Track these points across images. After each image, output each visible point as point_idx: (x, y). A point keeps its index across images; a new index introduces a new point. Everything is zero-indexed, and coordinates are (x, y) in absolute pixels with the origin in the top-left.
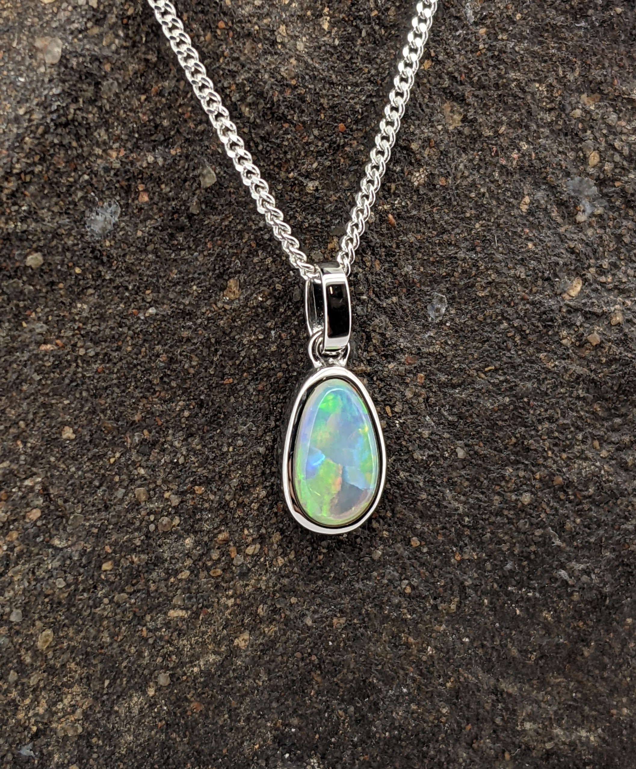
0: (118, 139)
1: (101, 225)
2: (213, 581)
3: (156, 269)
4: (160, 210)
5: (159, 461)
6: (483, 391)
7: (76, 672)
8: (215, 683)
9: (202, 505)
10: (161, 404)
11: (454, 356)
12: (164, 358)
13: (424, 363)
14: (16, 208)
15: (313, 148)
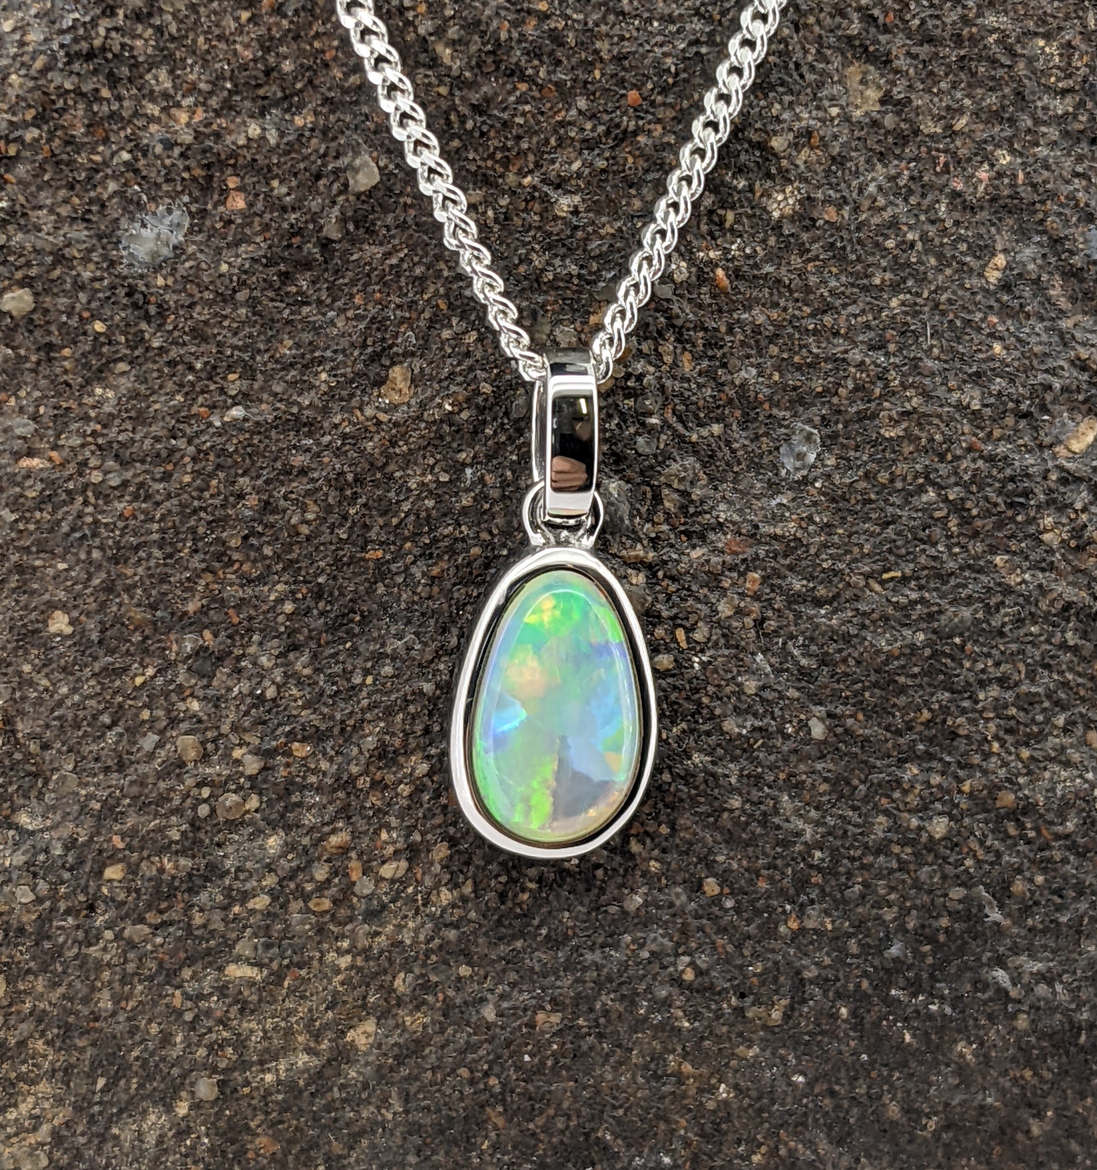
0: (193, 89)
2: (313, 919)
3: (250, 336)
4: (266, 227)
5: (229, 689)
6: (876, 616)
7: (45, 1056)
8: (304, 1106)
9: (304, 778)
10: (242, 586)
11: (825, 546)
12: (252, 500)
13: (762, 553)
15: (573, 133)
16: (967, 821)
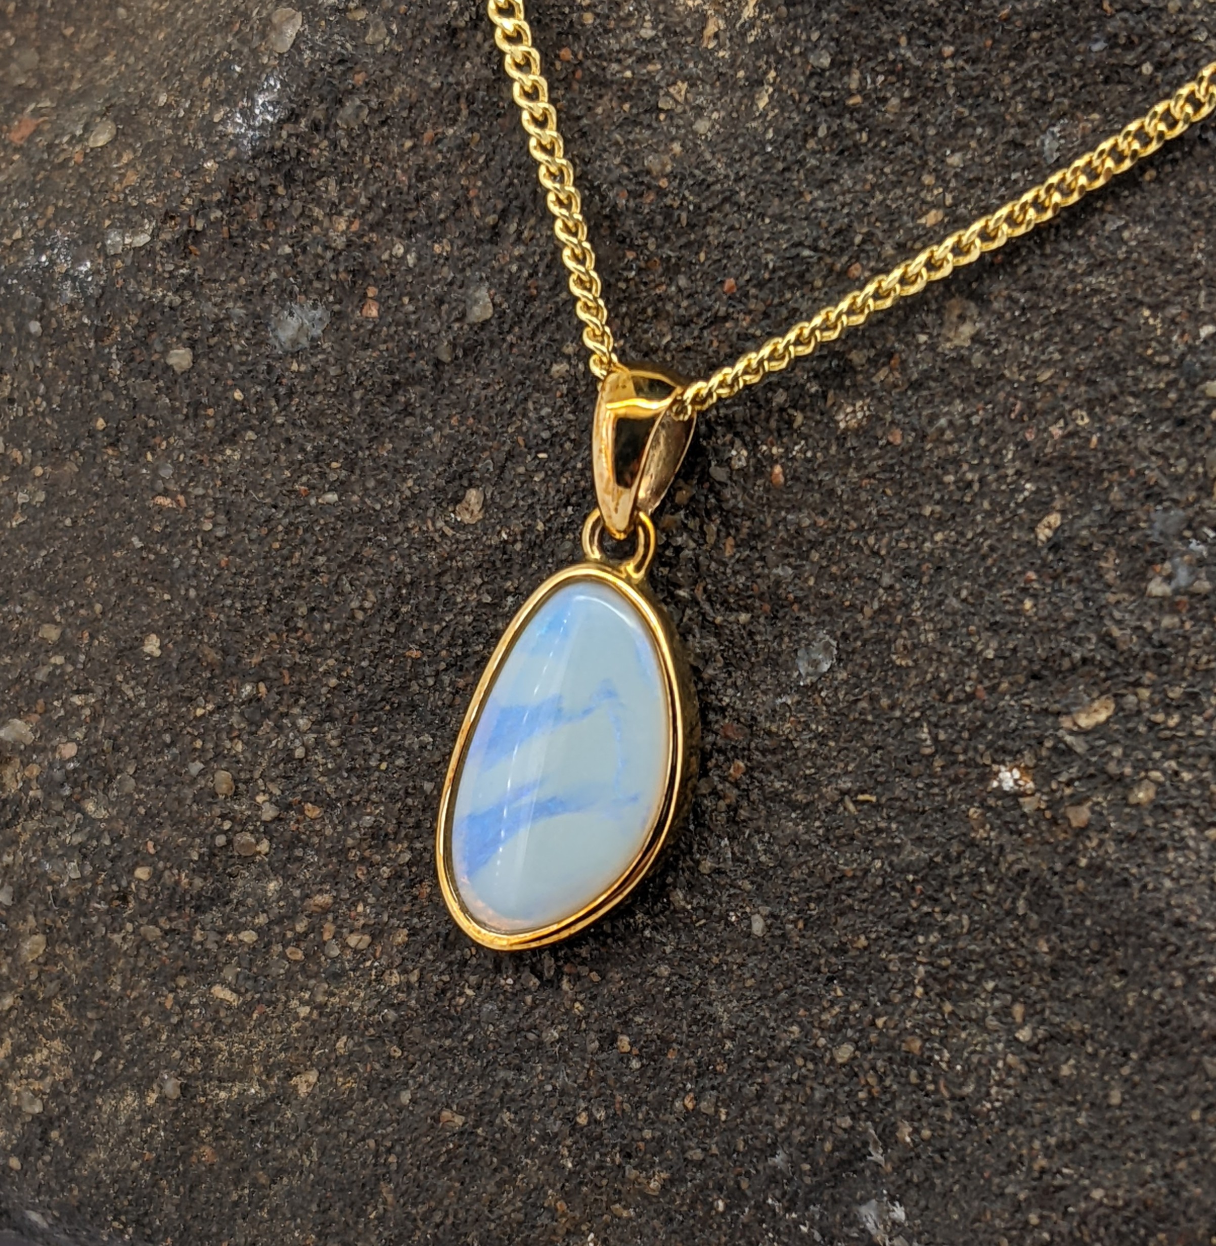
0: (354, 202)
1: (291, 333)
2: (287, 965)
4: (390, 338)
5: (269, 741)
7: (62, 1018)
8: (244, 1130)
9: (309, 837)
10: (300, 652)
13: (753, 745)
14: (172, 267)
15: (669, 307)
16: (871, 1055)
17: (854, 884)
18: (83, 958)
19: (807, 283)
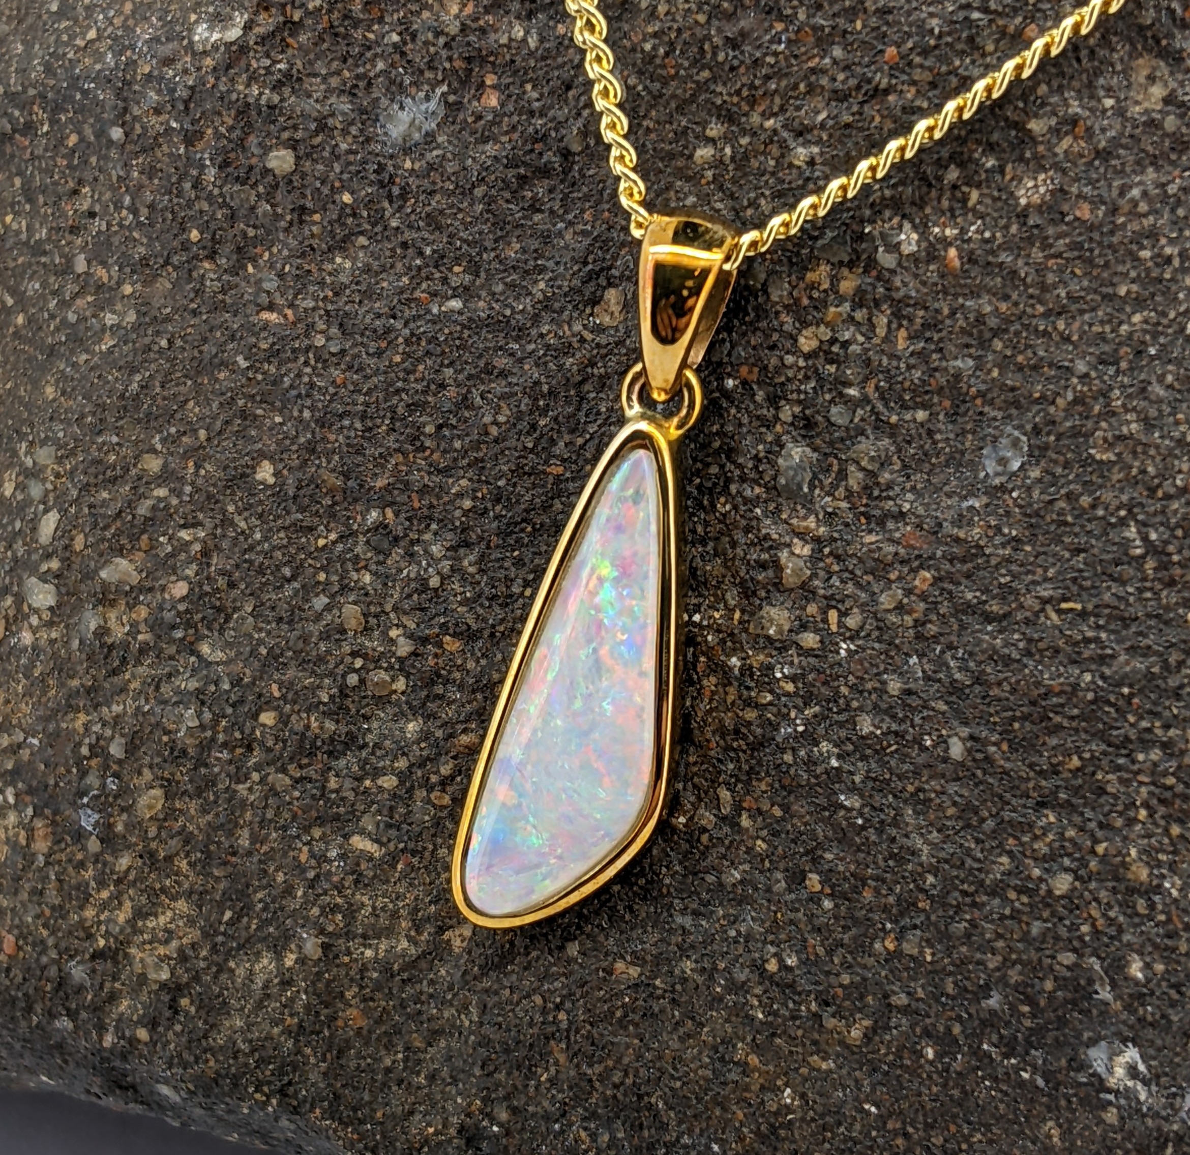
1: (402, 128)
2: (432, 812)
3: (480, 233)
4: (513, 129)
5: (399, 570)
6: (1041, 645)
7: (186, 877)
8: (395, 991)
9: (450, 672)
10: (429, 473)
11: (1009, 560)
12: (451, 392)
13: (939, 553)
14: (268, 62)
15: (824, 81)
16: (1093, 885)
17: (1061, 701)
18: (204, 811)
19: (978, 48)
